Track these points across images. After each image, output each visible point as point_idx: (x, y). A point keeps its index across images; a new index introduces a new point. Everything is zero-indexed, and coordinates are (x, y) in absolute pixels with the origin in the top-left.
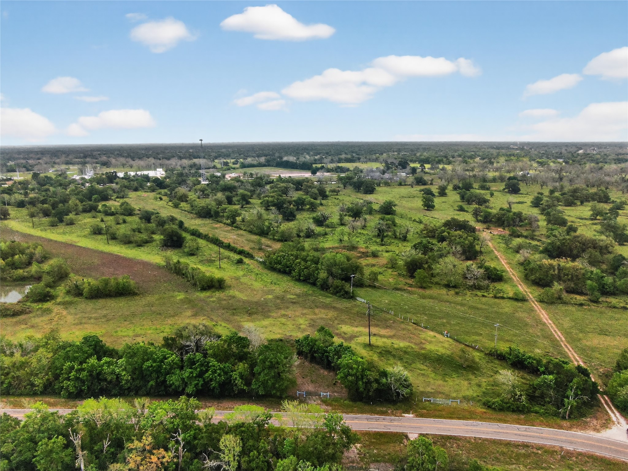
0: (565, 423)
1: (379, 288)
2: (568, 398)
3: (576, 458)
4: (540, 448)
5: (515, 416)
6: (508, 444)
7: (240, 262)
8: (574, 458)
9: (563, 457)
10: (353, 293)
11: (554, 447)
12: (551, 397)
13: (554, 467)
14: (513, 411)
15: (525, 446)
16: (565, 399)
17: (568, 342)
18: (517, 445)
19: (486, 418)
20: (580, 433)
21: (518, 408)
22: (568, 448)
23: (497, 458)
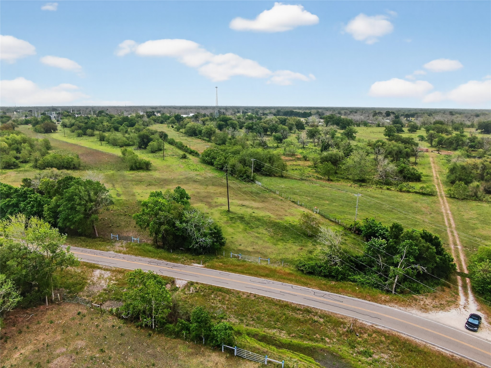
0: (384, 297)
1: (286, 177)
2: (396, 265)
3: (370, 335)
4: (324, 316)
5: (324, 281)
6: (285, 306)
7: (184, 157)
8: (365, 336)
9: (351, 332)
10: (253, 177)
11: (346, 318)
12: (379, 266)
13: (328, 341)
14: (325, 276)
15: (308, 311)
16: (391, 268)
17: (457, 229)
18: (295, 309)
19: (284, 279)
20: (396, 309)
21: (330, 272)
22: (364, 322)
23: (258, 318)
